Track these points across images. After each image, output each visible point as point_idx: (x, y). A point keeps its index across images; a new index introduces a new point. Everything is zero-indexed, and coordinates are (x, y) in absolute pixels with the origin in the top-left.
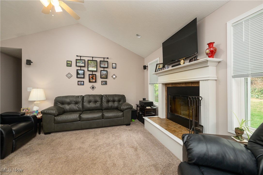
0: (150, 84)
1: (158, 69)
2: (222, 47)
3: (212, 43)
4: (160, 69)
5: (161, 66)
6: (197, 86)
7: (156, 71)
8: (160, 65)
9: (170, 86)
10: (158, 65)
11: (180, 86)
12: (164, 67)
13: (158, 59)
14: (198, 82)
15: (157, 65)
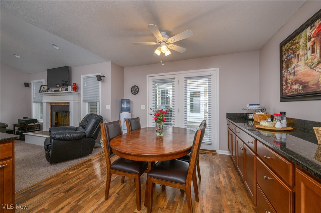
0: (33, 102)
1: (42, 90)
2: (79, 86)
3: (75, 84)
4: (44, 90)
5: (46, 88)
6: (68, 105)
7: (40, 92)
8: (45, 86)
9: (54, 104)
10: (43, 87)
11: (61, 105)
12: (48, 89)
13: (44, 80)
14: (69, 103)
15: (41, 86)
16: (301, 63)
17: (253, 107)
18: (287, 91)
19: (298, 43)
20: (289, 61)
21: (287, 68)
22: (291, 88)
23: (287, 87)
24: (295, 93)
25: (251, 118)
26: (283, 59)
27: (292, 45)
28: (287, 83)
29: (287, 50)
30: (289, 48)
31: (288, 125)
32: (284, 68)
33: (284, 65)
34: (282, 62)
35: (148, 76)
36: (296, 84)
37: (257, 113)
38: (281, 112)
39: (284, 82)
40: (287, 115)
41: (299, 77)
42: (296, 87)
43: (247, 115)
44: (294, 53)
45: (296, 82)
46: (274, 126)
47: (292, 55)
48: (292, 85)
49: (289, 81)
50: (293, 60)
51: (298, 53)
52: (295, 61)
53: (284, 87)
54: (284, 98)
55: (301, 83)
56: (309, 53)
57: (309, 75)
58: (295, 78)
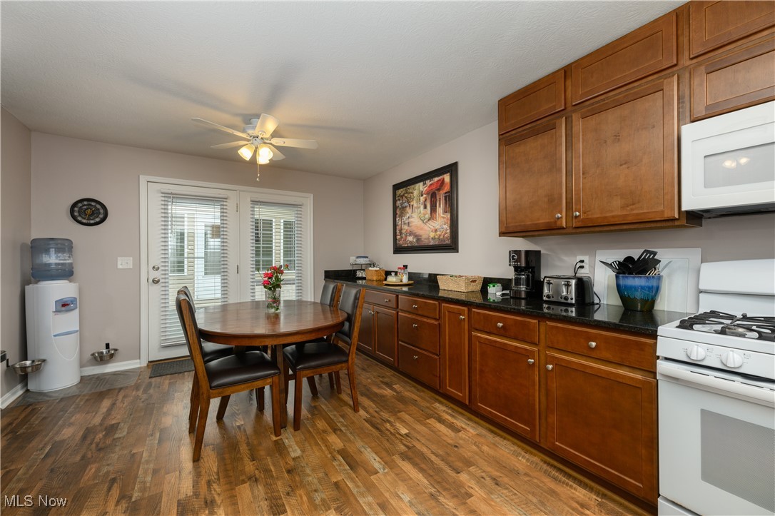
16: (415, 215)
17: (362, 261)
18: (401, 242)
19: (412, 193)
20: (403, 208)
21: (401, 216)
22: (405, 239)
23: (402, 237)
24: (409, 245)
25: (360, 275)
26: (397, 205)
27: (407, 193)
28: (401, 233)
29: (402, 196)
30: (404, 195)
31: (410, 279)
32: (397, 216)
33: (398, 212)
34: (395, 208)
35: (143, 179)
36: (410, 235)
37: (370, 268)
38: (404, 266)
39: (398, 231)
40: (410, 270)
41: (413, 229)
42: (410, 238)
43: (354, 272)
44: (409, 202)
45: (411, 233)
46: (401, 281)
47: (406, 204)
48: (406, 236)
49: (403, 231)
50: (408, 209)
51: (412, 204)
52: (409, 210)
53: (398, 237)
54: (398, 250)
55: (416, 236)
56: (422, 207)
57: (422, 229)
58: (409, 229)
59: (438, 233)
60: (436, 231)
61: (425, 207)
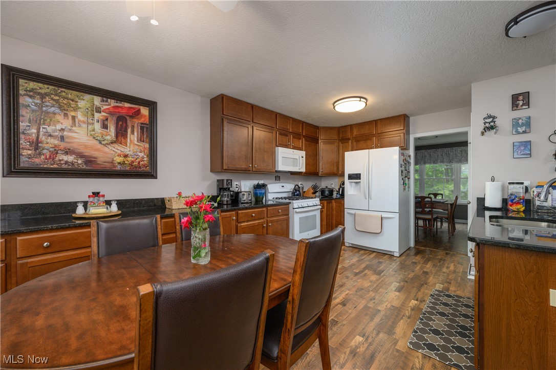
16: (79, 130)
18: (37, 160)
19: (73, 100)
20: (45, 113)
21: (37, 123)
22: (52, 157)
23: (40, 154)
24: (64, 166)
26: (24, 102)
28: (37, 148)
29: (40, 94)
30: (48, 95)
33: (27, 114)
36: (67, 153)
41: (75, 146)
44: (64, 109)
45: (71, 152)
47: (55, 110)
48: (57, 153)
49: (45, 145)
50: (59, 117)
51: (72, 114)
52: (63, 121)
53: (27, 152)
55: (80, 155)
56: (97, 126)
57: (98, 150)
58: (63, 145)
59: (130, 159)
60: (126, 156)
61: (105, 126)
